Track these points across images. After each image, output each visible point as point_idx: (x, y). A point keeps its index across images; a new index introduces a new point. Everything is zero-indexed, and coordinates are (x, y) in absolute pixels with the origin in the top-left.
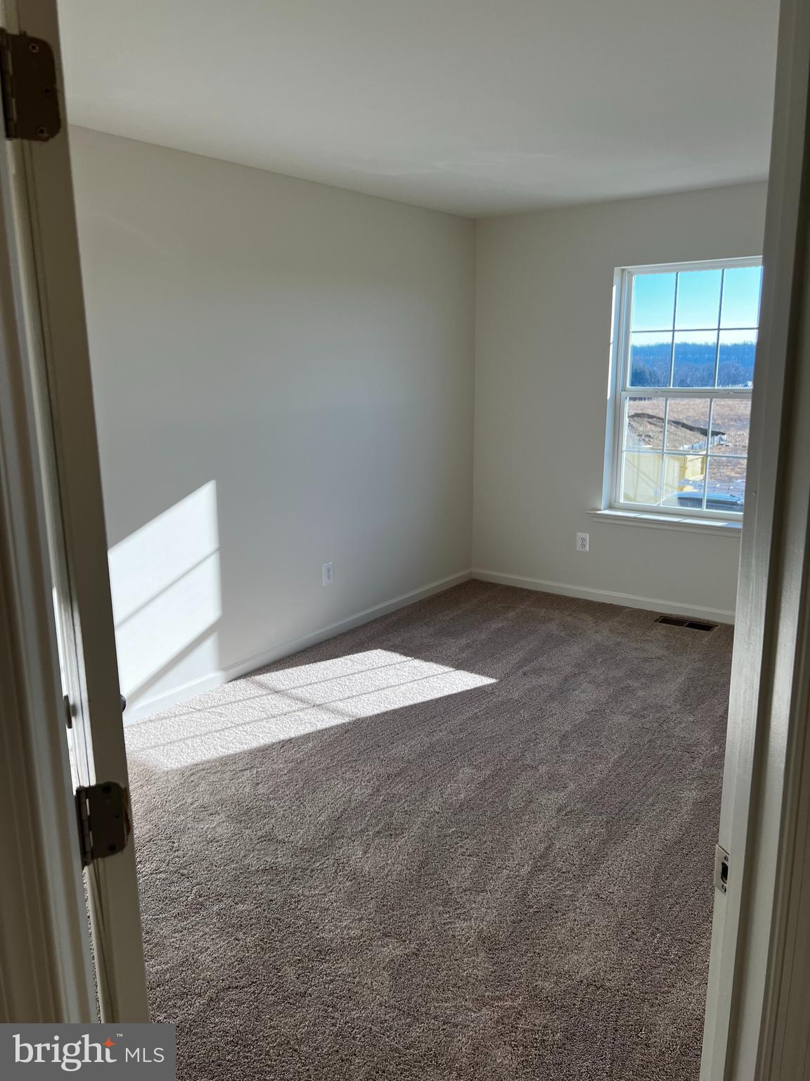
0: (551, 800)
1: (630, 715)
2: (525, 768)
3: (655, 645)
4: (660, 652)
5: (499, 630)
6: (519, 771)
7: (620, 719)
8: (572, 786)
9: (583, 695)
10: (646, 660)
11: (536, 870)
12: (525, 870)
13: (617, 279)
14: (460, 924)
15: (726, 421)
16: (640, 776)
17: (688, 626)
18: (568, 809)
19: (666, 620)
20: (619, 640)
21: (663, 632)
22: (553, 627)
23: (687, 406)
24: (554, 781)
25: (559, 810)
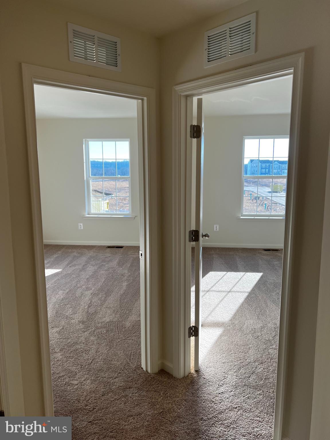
0: (89, 293)
1: (105, 271)
2: (78, 288)
3: (108, 253)
4: (109, 255)
5: (57, 257)
6: (77, 288)
7: (102, 272)
8: (93, 289)
9: (90, 269)
10: (106, 257)
11: (89, 307)
12: (86, 307)
13: (84, 142)
14: (72, 321)
15: (113, 190)
16: (111, 283)
17: (116, 248)
18: (94, 293)
19: (109, 247)
20: (97, 254)
21: (109, 250)
22: (75, 254)
23: (98, 185)
24: (88, 289)
25: (91, 294)
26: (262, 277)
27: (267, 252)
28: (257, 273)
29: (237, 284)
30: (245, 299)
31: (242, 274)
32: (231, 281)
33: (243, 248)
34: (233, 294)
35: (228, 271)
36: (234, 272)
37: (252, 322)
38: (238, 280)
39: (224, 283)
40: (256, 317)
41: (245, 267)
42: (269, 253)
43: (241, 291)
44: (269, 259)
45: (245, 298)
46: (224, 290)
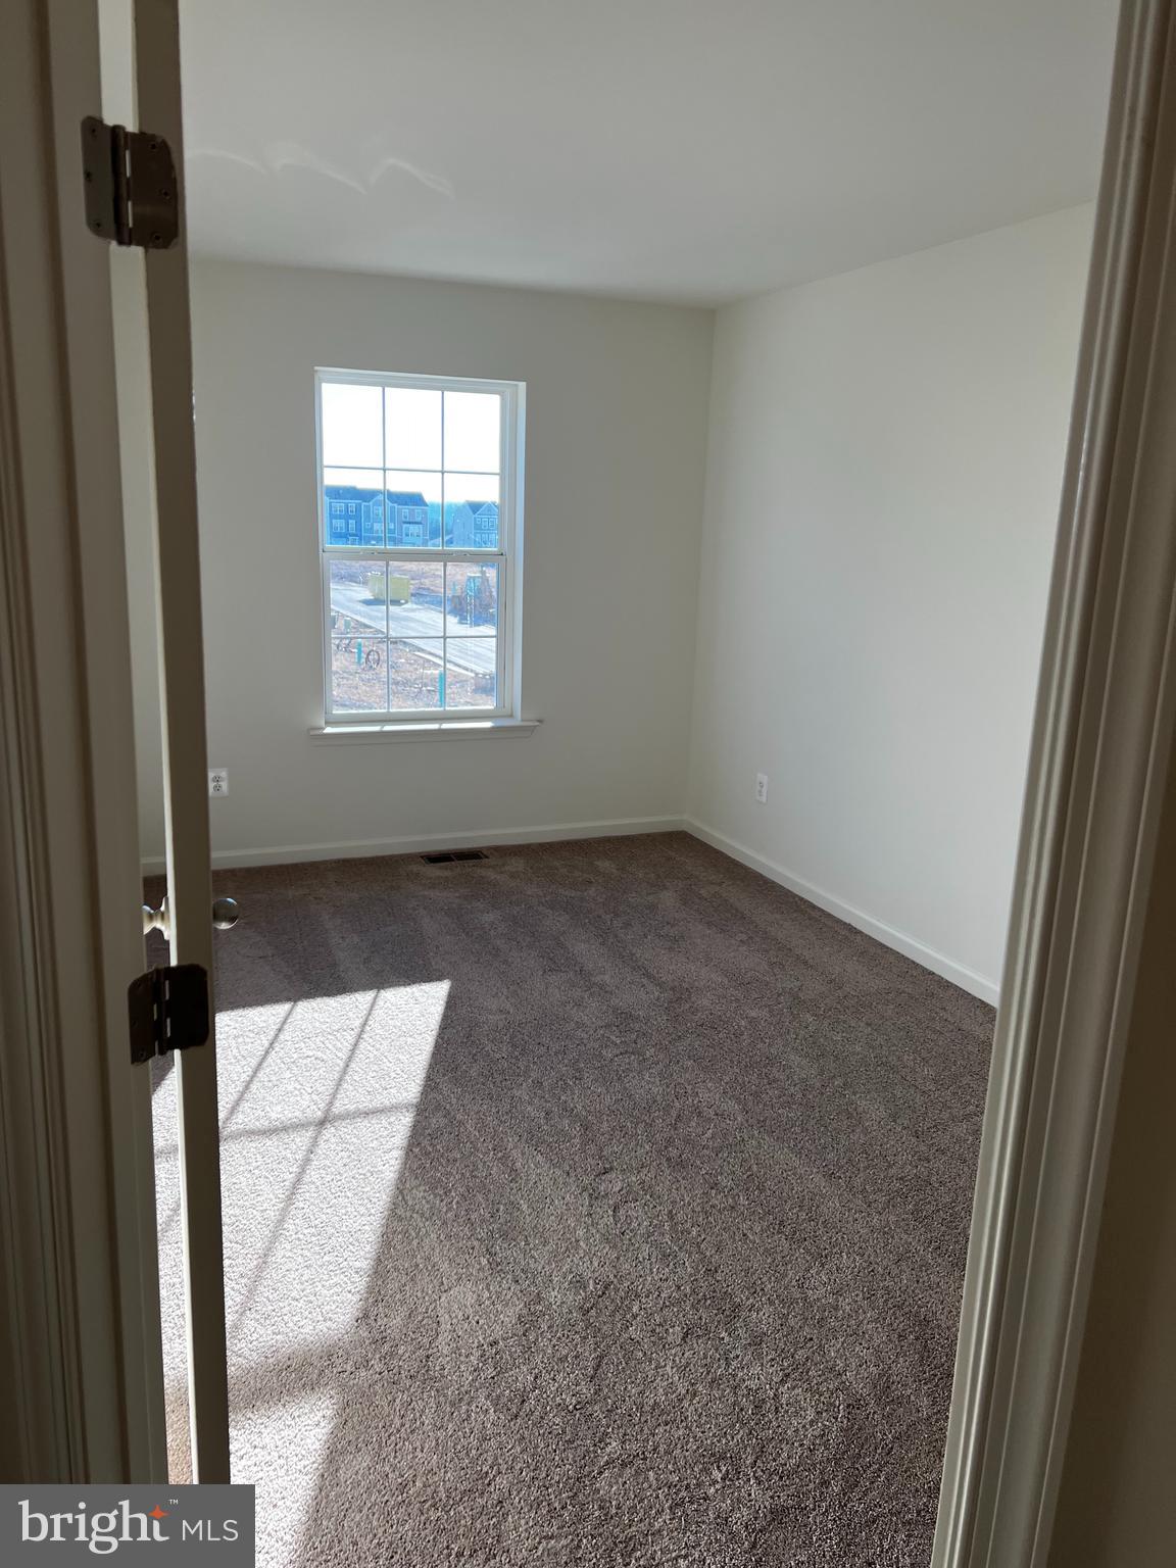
26: (452, 1003)
27: (441, 868)
28: (426, 987)
29: (353, 1065)
30: (407, 1154)
31: (363, 998)
32: (319, 1054)
33: (338, 861)
34: (345, 1129)
35: (295, 997)
36: (327, 1000)
37: (471, 1299)
38: (350, 1037)
39: (288, 1075)
40: (484, 1261)
41: (367, 961)
42: (447, 873)
43: (376, 1104)
44: (457, 901)
45: (405, 1143)
46: (297, 1114)
